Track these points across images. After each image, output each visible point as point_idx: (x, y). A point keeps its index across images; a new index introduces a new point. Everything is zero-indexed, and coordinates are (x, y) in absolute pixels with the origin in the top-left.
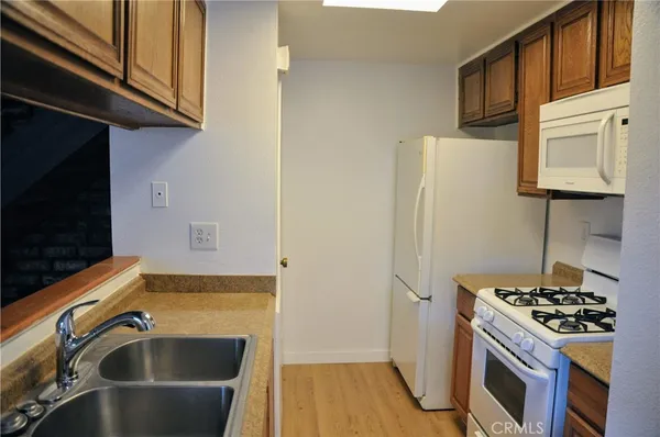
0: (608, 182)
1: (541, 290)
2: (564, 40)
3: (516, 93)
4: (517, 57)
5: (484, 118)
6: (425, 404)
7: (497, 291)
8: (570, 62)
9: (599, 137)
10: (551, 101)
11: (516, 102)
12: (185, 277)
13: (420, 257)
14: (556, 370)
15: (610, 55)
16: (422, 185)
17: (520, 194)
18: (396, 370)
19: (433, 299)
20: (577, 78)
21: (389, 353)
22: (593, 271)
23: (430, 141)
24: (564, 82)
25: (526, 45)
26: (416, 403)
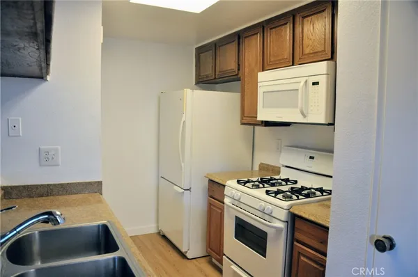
0: (304, 116)
1: (261, 179)
2: (271, 37)
3: (239, 65)
4: (239, 44)
5: (215, 78)
6: (189, 255)
7: (238, 182)
8: (276, 49)
9: (300, 91)
10: (263, 71)
11: (239, 70)
12: (37, 187)
13: (183, 164)
14: (287, 222)
15: (301, 47)
16: (183, 119)
17: (242, 124)
18: (164, 237)
19: (192, 190)
20: (281, 58)
21: (158, 227)
22: (286, 166)
23: (188, 92)
24: (272, 60)
25: (246, 37)
26: (183, 255)
